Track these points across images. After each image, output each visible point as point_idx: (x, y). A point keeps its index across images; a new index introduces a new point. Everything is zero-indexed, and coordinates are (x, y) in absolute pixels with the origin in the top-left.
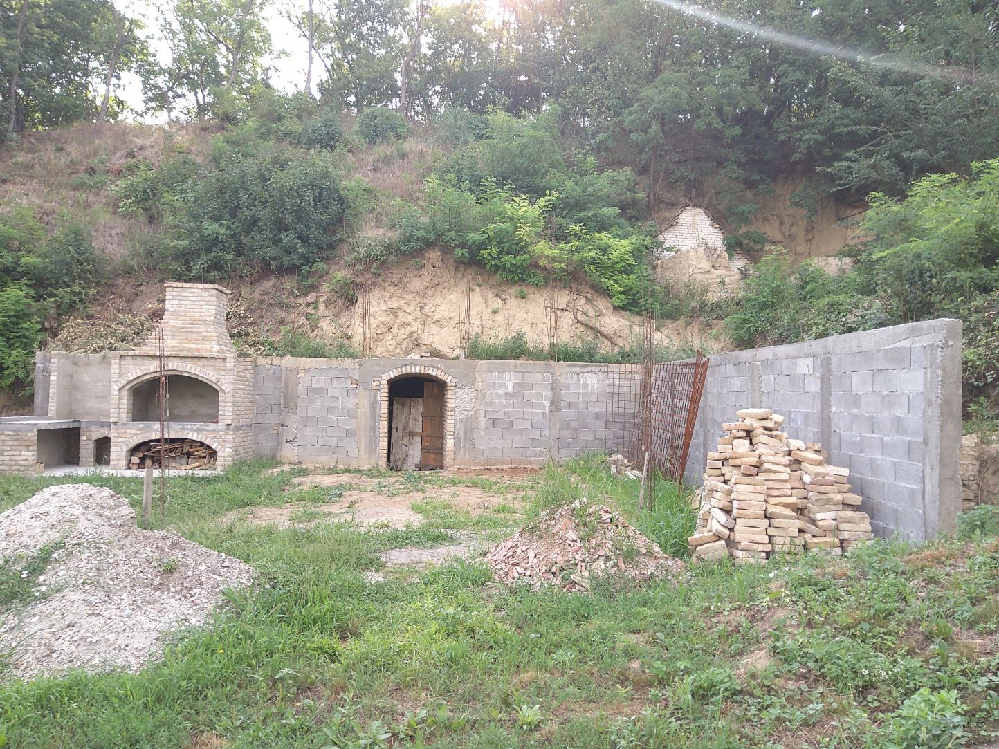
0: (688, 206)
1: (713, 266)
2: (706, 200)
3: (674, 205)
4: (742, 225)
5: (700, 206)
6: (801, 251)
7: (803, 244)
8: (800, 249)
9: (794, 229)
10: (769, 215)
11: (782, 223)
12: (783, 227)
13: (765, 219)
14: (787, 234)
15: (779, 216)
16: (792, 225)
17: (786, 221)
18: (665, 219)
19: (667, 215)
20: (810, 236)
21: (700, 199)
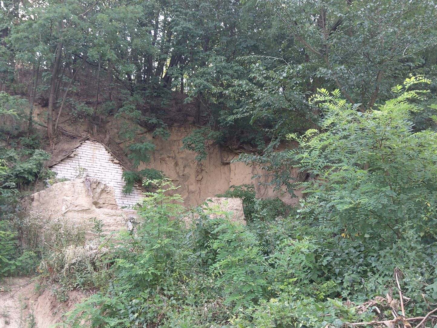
0: (88, 139)
1: (95, 203)
2: (108, 137)
3: (73, 138)
4: (141, 162)
5: (101, 141)
6: (193, 190)
7: (194, 184)
8: (192, 188)
9: (187, 170)
10: (166, 156)
11: (176, 164)
12: (177, 168)
13: (162, 160)
14: (181, 174)
15: (174, 158)
16: (185, 167)
17: (180, 164)
18: (62, 151)
19: (66, 146)
20: (200, 177)
21: (102, 136)
